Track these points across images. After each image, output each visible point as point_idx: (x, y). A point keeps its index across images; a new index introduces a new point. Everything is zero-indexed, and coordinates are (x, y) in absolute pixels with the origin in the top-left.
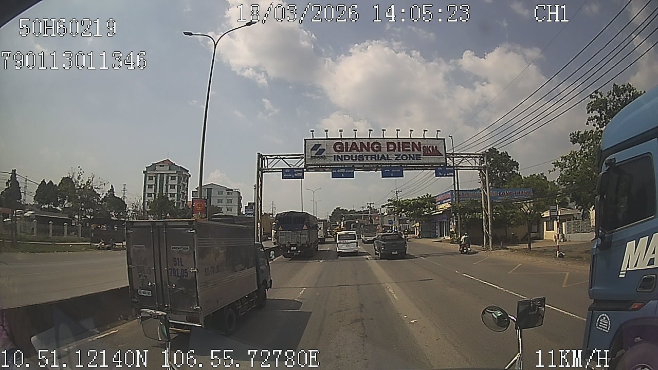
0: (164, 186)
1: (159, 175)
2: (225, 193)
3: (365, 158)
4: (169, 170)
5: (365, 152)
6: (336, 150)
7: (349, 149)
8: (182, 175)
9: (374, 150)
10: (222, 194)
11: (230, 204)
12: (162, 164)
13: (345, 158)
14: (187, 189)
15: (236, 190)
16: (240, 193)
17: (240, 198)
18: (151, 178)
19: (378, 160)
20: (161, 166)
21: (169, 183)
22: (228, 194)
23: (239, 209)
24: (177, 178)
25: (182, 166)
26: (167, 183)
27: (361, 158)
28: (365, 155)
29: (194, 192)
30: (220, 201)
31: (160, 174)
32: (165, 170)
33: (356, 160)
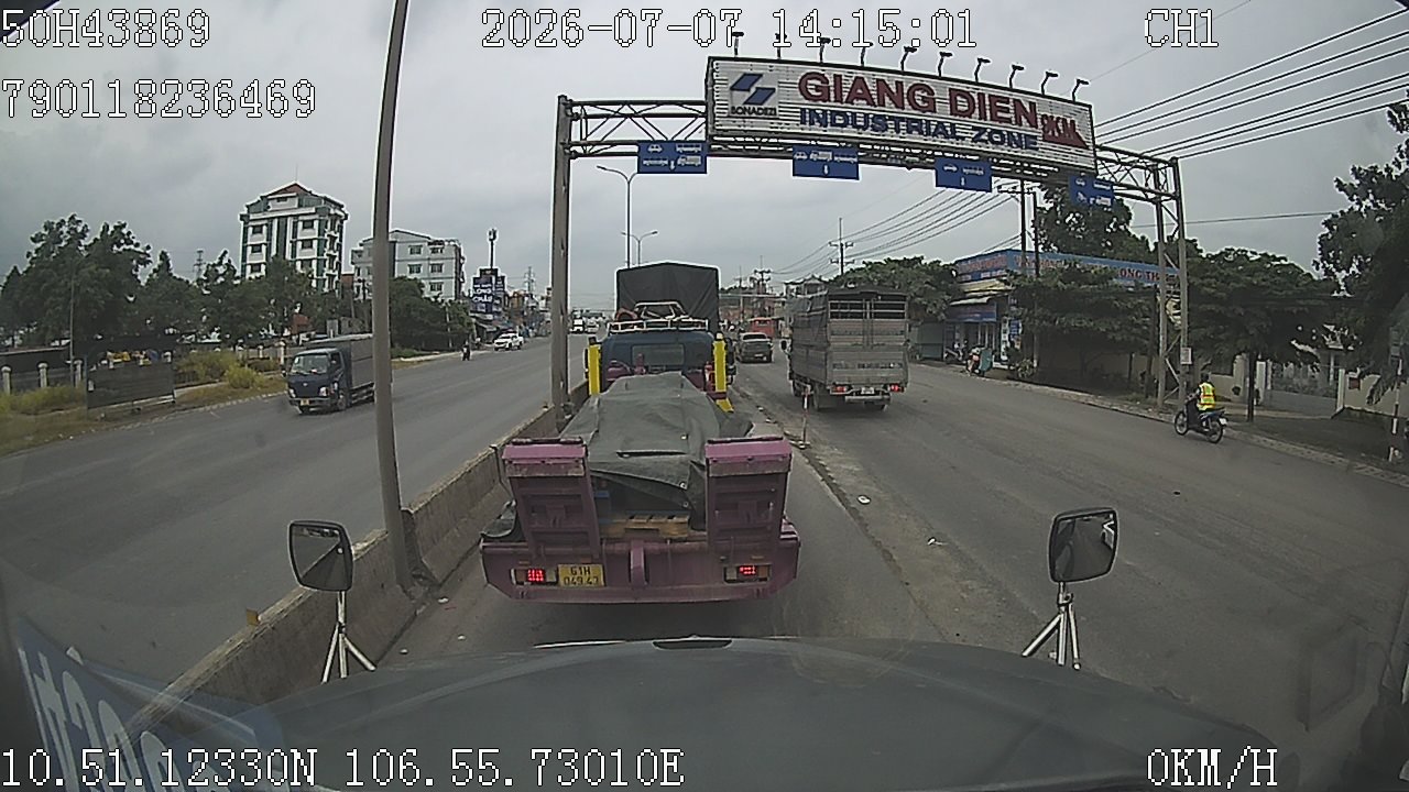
0: (289, 245)
1: (276, 221)
2: (426, 250)
3: (891, 124)
4: (300, 206)
5: (889, 108)
6: (808, 96)
7: (845, 98)
8: (327, 218)
9: (915, 106)
10: (419, 253)
11: (440, 275)
12: (282, 195)
13: (833, 119)
14: (340, 245)
15: (452, 243)
16: (460, 250)
17: (459, 259)
18: (258, 229)
19: (928, 134)
20: (279, 199)
21: (299, 238)
22: (434, 251)
23: (459, 285)
24: (316, 223)
25: (329, 197)
26: (295, 235)
27: (880, 123)
28: (891, 118)
29: (356, 252)
30: (415, 269)
31: (279, 217)
32: (290, 207)
33: (864, 128)
